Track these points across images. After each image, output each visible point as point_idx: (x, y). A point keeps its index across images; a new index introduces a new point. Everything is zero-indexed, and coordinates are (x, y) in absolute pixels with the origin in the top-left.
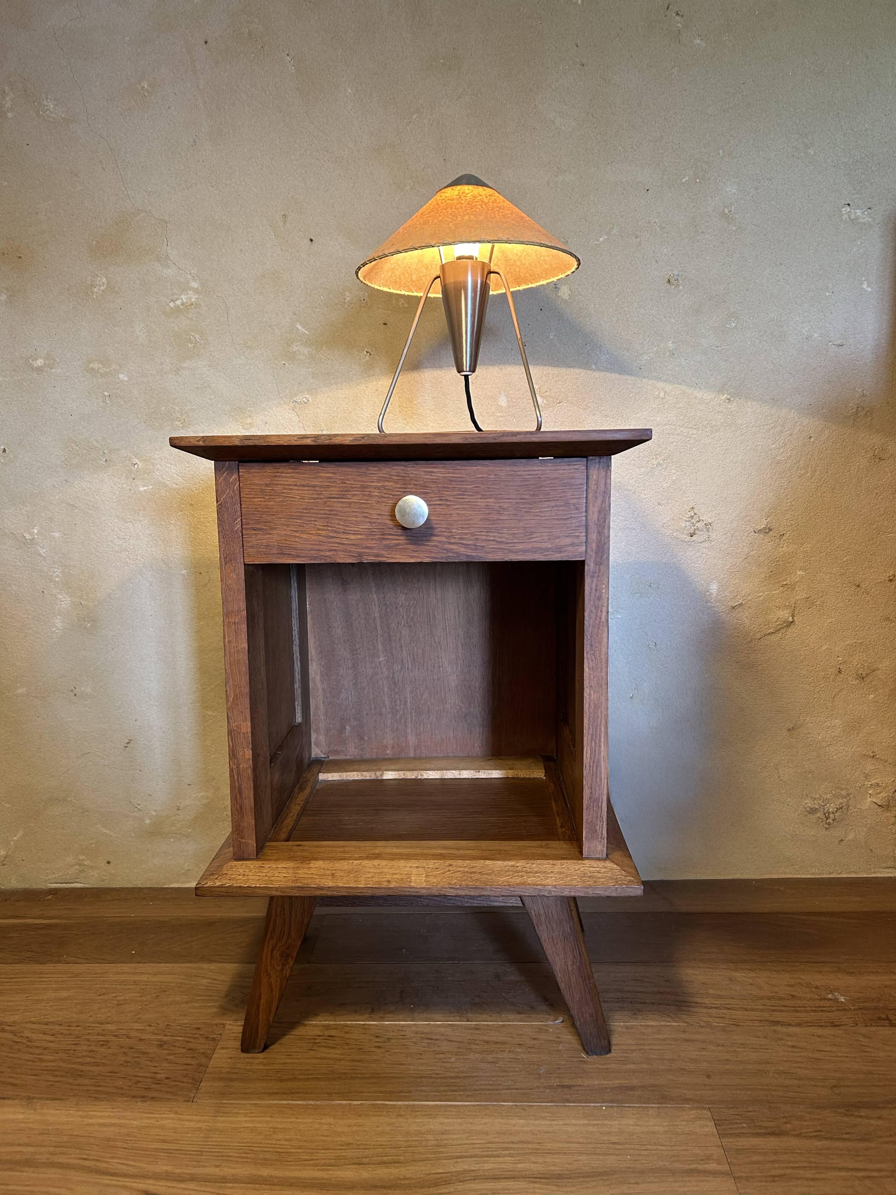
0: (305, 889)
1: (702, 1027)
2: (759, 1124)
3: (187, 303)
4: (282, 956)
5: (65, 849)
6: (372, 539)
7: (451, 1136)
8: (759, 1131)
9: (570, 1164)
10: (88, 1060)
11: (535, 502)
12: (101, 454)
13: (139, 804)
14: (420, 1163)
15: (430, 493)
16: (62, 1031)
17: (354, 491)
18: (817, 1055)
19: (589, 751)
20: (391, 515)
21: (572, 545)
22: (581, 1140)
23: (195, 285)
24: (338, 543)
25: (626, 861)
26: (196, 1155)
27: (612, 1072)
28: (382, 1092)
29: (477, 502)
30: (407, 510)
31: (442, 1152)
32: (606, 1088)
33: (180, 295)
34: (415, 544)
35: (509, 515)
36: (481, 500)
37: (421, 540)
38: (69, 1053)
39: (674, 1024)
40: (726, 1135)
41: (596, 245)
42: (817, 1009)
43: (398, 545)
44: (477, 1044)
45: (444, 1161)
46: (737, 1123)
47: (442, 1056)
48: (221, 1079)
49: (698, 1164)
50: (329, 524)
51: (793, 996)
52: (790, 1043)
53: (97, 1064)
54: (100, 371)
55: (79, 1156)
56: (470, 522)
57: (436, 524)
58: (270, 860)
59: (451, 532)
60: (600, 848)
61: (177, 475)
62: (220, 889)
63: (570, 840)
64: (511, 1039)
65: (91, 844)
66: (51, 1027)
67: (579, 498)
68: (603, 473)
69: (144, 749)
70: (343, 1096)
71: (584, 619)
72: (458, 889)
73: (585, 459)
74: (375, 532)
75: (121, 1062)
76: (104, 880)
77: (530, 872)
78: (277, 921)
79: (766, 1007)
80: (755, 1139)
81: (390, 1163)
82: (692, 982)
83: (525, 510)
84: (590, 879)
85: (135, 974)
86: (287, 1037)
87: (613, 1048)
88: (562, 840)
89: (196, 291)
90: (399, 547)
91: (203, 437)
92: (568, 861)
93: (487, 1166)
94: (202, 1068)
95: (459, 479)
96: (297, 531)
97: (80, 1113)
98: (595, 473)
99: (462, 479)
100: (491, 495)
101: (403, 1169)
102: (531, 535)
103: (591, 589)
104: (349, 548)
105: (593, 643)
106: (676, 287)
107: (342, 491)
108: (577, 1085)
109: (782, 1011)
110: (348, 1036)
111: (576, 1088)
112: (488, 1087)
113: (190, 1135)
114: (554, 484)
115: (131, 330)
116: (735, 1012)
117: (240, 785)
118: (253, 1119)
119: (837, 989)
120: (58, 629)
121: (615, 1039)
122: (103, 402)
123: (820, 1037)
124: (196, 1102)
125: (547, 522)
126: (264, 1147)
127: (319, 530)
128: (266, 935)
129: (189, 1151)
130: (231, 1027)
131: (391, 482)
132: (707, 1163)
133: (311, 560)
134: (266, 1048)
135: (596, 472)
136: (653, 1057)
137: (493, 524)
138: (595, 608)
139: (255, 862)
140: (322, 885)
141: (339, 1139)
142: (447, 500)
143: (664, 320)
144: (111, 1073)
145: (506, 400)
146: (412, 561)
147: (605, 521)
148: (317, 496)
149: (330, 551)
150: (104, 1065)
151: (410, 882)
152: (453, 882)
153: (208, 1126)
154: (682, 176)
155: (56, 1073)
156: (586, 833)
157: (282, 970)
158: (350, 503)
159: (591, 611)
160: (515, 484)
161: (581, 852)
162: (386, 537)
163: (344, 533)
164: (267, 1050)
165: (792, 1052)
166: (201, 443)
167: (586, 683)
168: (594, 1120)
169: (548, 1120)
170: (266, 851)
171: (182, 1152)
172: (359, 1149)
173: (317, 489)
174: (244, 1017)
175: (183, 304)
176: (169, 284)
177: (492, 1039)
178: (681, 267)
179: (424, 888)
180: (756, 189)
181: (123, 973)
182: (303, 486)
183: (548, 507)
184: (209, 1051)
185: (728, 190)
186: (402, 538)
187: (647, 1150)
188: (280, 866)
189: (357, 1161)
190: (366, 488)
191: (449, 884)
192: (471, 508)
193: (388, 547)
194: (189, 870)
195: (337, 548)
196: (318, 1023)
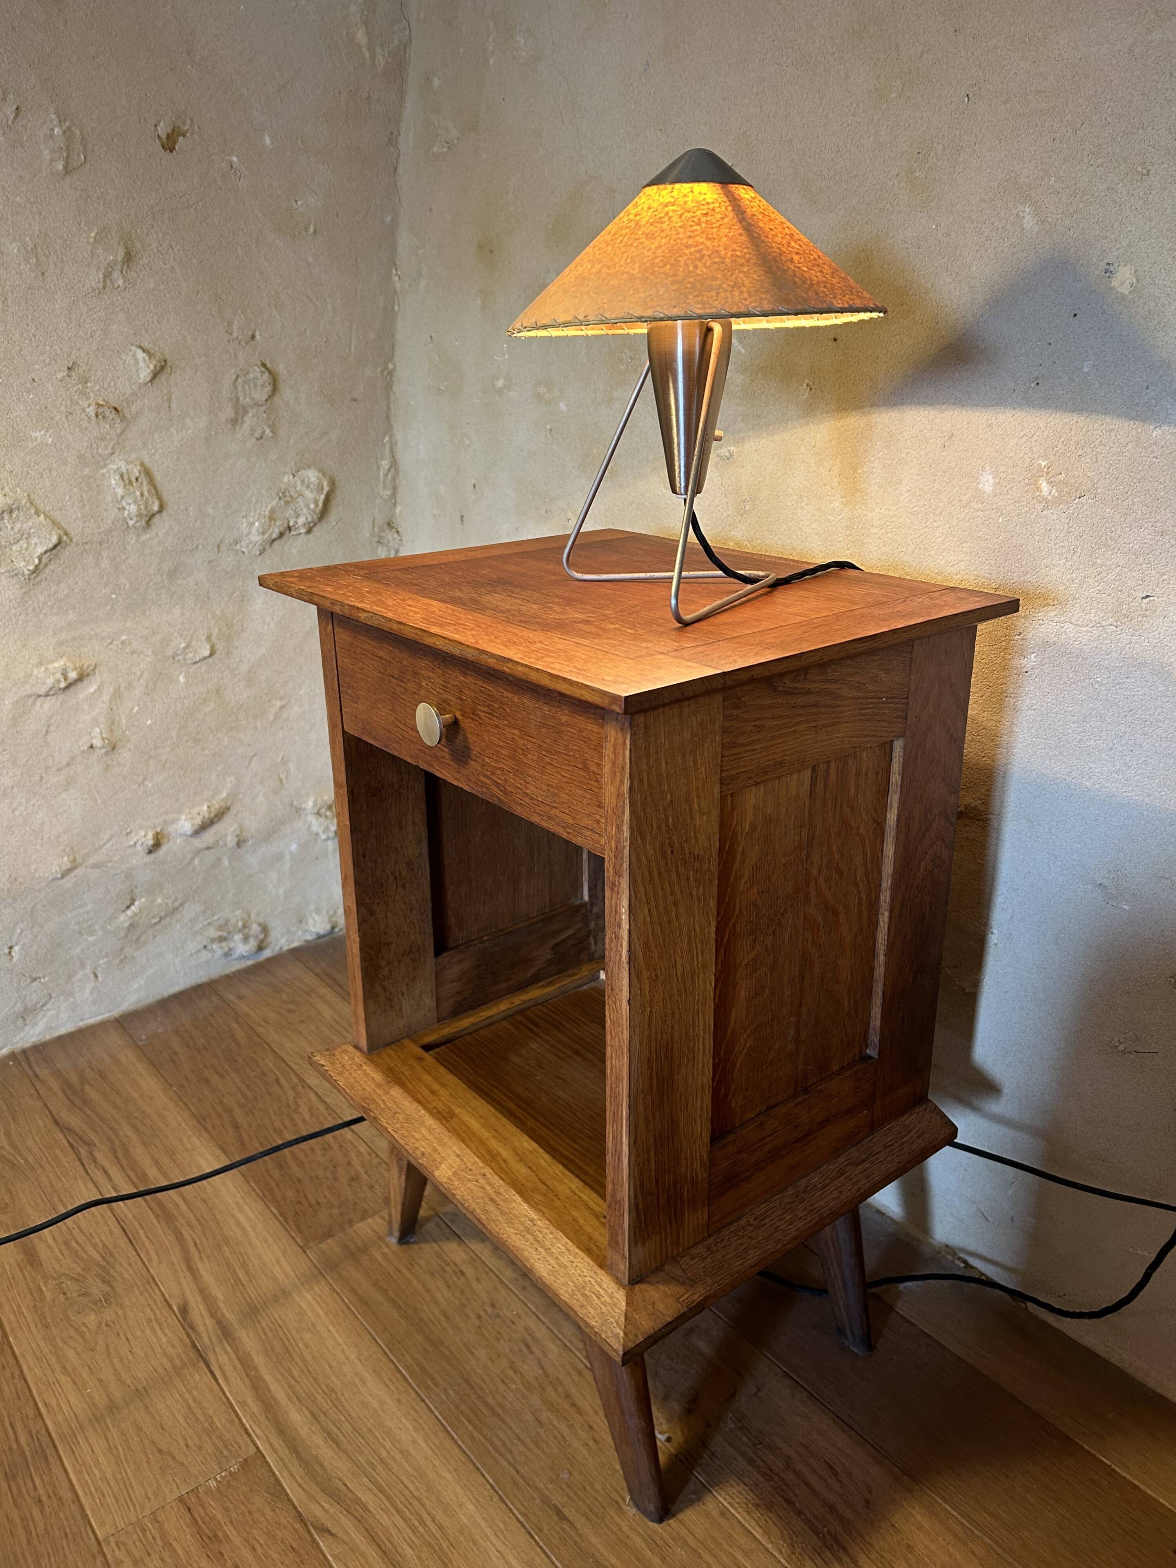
7: (404, 1462)
10: (302, 1156)
14: (348, 1462)
17: (408, 675)
21: (593, 830)
27: (626, 1545)
29: (504, 729)
30: (424, 721)
31: (375, 1470)
35: (533, 760)
36: (508, 729)
37: (461, 760)
39: (781, 1559)
43: (443, 757)
47: (512, 1374)
50: (394, 709)
53: (300, 1165)
55: (197, 1239)
56: (499, 754)
57: (471, 744)
60: (622, 1267)
68: (620, 737)
77: (538, 1242)
81: (332, 1438)
82: (899, 1532)
87: (673, 1521)
94: (347, 1226)
96: (373, 708)
100: (516, 724)
101: (331, 1454)
103: (611, 907)
104: (409, 744)
105: (614, 987)
107: (400, 672)
108: (571, 1524)
111: (567, 1526)
113: (265, 1279)
118: (314, 1303)
124: (306, 1253)
126: (287, 1336)
127: (387, 713)
131: (434, 674)
135: (613, 733)
137: (519, 766)
138: (616, 937)
141: (334, 1379)
142: (479, 716)
145: (991, 481)
146: (455, 783)
147: (624, 813)
148: (383, 671)
150: (304, 1169)
152: (467, 1198)
153: (284, 1282)
156: (609, 1238)
158: (406, 689)
160: (536, 718)
163: (404, 724)
167: (608, 1038)
169: (493, 1530)
172: (333, 1402)
173: (383, 662)
179: (442, 1185)
182: (374, 655)
186: (446, 750)
189: (317, 1412)
190: (417, 674)
191: (462, 1197)
192: (500, 735)
193: (437, 757)
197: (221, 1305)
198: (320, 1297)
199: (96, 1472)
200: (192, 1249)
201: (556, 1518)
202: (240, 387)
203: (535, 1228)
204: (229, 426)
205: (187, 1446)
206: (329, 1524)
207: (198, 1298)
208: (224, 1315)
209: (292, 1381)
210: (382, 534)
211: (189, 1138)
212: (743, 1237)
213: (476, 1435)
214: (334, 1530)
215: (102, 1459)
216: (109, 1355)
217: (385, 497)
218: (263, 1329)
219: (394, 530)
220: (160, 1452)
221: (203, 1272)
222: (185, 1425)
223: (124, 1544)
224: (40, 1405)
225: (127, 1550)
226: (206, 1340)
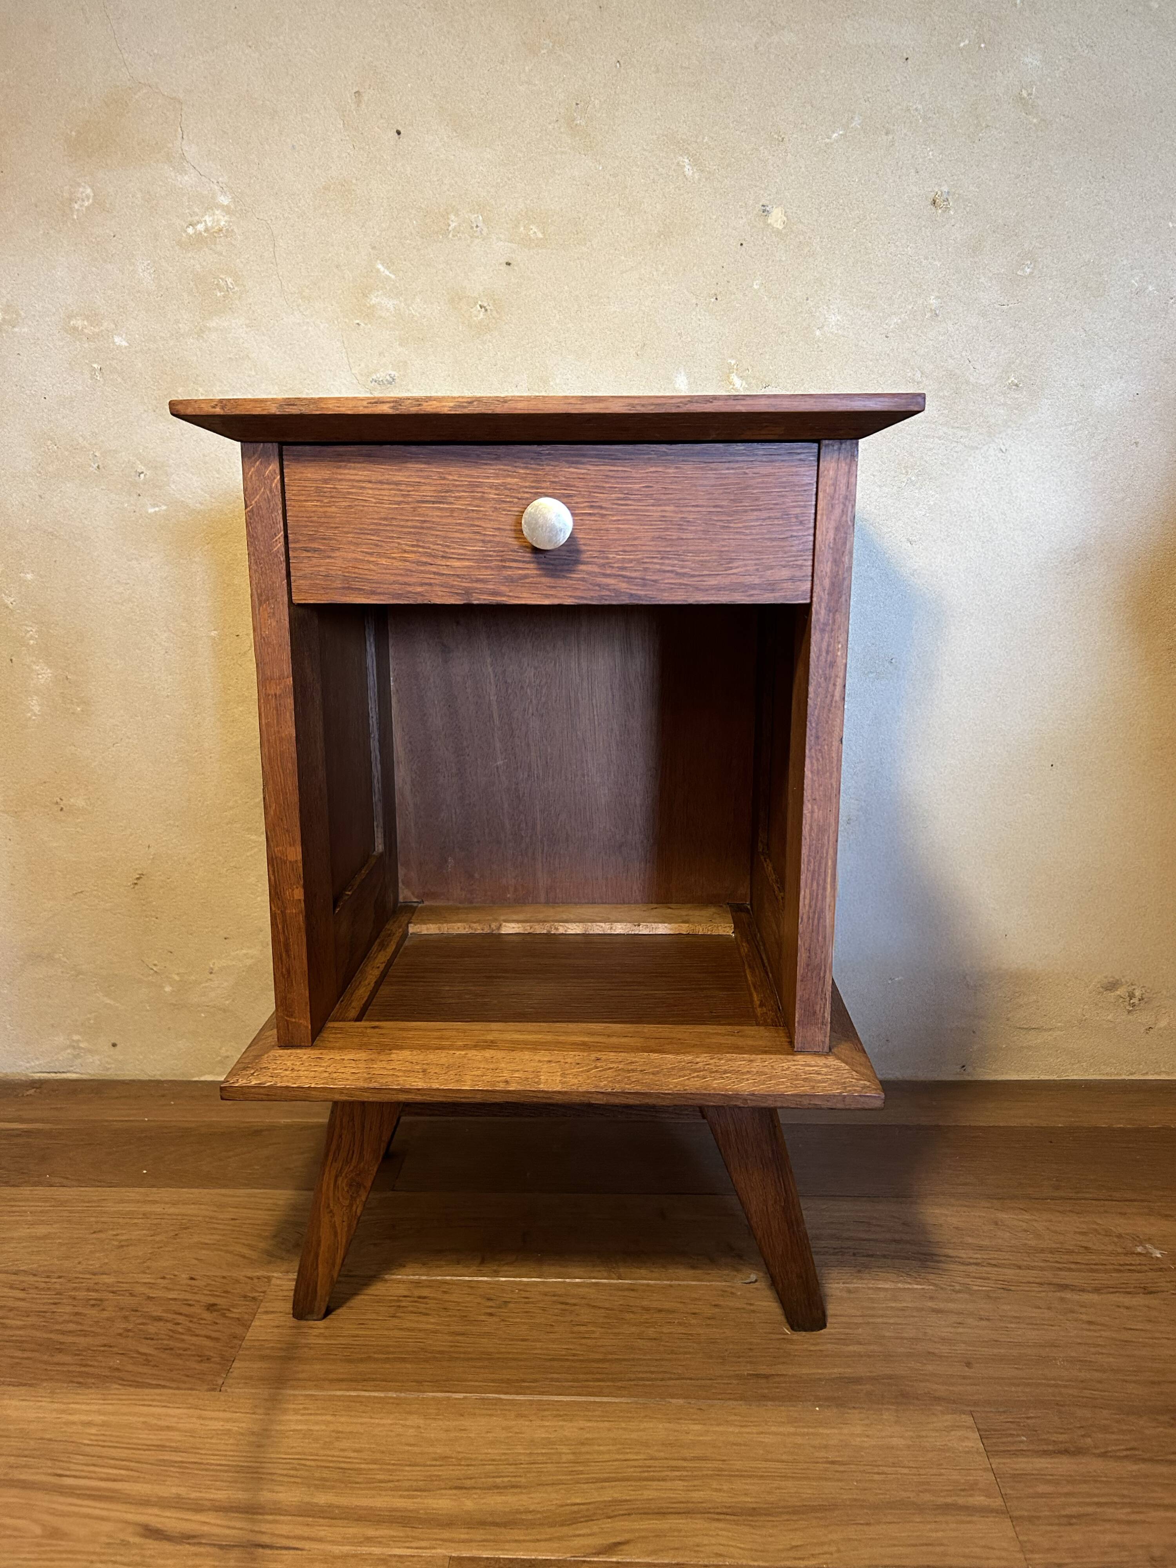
0: (383, 1091)
1: (959, 1292)
2: (1045, 1437)
3: (213, 227)
4: (351, 1186)
5: (53, 1026)
6: (486, 567)
7: (596, 1448)
8: (1045, 1448)
9: (769, 1493)
10: (72, 1327)
11: (736, 512)
12: (91, 457)
13: (155, 965)
14: (549, 1489)
15: (574, 495)
16: (37, 1284)
17: (458, 491)
18: (1126, 1335)
19: (808, 896)
20: (515, 530)
21: (792, 579)
22: (784, 1457)
23: (224, 200)
24: (434, 573)
25: (858, 1057)
26: (221, 1471)
27: (827, 1356)
28: (493, 1381)
29: (648, 511)
30: (541, 521)
31: (582, 1472)
32: (820, 1380)
33: (203, 216)
34: (552, 576)
35: (696, 532)
36: (654, 508)
37: (561, 571)
38: (44, 1317)
39: (916, 1286)
40: (997, 1453)
41: (826, 144)
42: (1121, 1268)
43: (526, 576)
44: (632, 1312)
45: (585, 1486)
46: (1012, 1435)
47: (583, 1328)
48: (263, 1358)
49: (958, 1496)
50: (421, 544)
51: (1086, 1248)
52: (1084, 1317)
53: (84, 1334)
54: (86, 331)
55: (50, 1471)
56: (636, 543)
57: (584, 545)
58: (333, 1048)
59: (607, 558)
60: (820, 1037)
61: (202, 489)
62: (257, 1090)
63: (775, 1024)
64: (682, 1305)
65: (89, 1019)
66: (21, 1278)
67: (805, 506)
68: (844, 466)
69: (161, 887)
70: (439, 1384)
71: (807, 697)
72: (609, 1094)
73: (816, 445)
74: (490, 556)
75: (121, 1331)
76: (108, 1069)
77: (716, 1071)
78: (343, 1136)
79: (1048, 1264)
80: (1043, 1460)
81: (505, 1487)
82: (941, 1225)
83: (721, 524)
84: (806, 1084)
85: (145, 1202)
86: (359, 1297)
87: (830, 1320)
88: (762, 1025)
89: (227, 210)
90: (527, 581)
91: (221, 401)
92: (772, 1056)
93: (648, 1494)
94: (236, 1341)
95: (623, 475)
96: (371, 554)
97: (56, 1406)
98: (831, 464)
99: (626, 475)
100: (669, 499)
101: (524, 1497)
102: (729, 563)
103: (820, 650)
104: (451, 581)
105: (820, 734)
106: (944, 211)
107: (440, 492)
108: (778, 1375)
109: (1070, 1270)
110: (446, 1297)
111: (777, 1379)
112: (649, 1375)
113: (213, 1441)
114: (767, 483)
115: (131, 268)
116: (1005, 1270)
117: (287, 939)
118: (307, 1417)
119: (1149, 1240)
120: (35, 715)
121: (831, 1309)
122: (92, 378)
123: (1127, 1308)
124: (226, 1391)
125: (755, 543)
126: (322, 1460)
127: (405, 552)
128: (327, 1156)
129: (212, 1464)
130: (278, 1282)
131: (514, 477)
132: (971, 1496)
133: (393, 599)
134: (328, 1312)
135: (833, 465)
136: (887, 1334)
137: (671, 546)
138: (825, 679)
139: (308, 1051)
140: (408, 1086)
141: (431, 1450)
142: (601, 507)
143: (924, 262)
144: (105, 1346)
145: (686, 381)
146: (547, 602)
147: (845, 543)
148: (401, 499)
149: (422, 584)
150: (96, 1334)
151: (538, 1083)
152: (602, 1084)
153: (242, 1428)
154: (959, 38)
155: (25, 1345)
156: (800, 1016)
157: (351, 1205)
158: (452, 510)
159: (819, 685)
160: (706, 482)
161: (791, 1043)
162: (507, 564)
163: (443, 557)
164: (329, 1317)
165: (1090, 1330)
166: (218, 411)
167: (807, 794)
168: (804, 1427)
169: (736, 1426)
170: (325, 1034)
171: (203, 1467)
172: (460, 1465)
173: (403, 487)
174: (297, 1269)
175: (206, 230)
176: (185, 199)
177: (655, 1305)
178: (954, 180)
179: (559, 1092)
180: (1070, 61)
181: (128, 1202)
182: (381, 482)
183: (757, 520)
184: (246, 1316)
185: (1027, 60)
186: (532, 566)
187: (882, 1473)
188: (346, 1057)
189: (458, 1483)
190: (477, 486)
191: (596, 1086)
192: (638, 520)
193: (511, 580)
194: (228, 1057)
195: (432, 581)
196: (405, 1277)
201: (762, 1381)
206: (607, 1541)
207: (153, 1511)
209: (392, 1485)
214: (618, 1540)
218: (286, 1475)
226: (230, 1532)
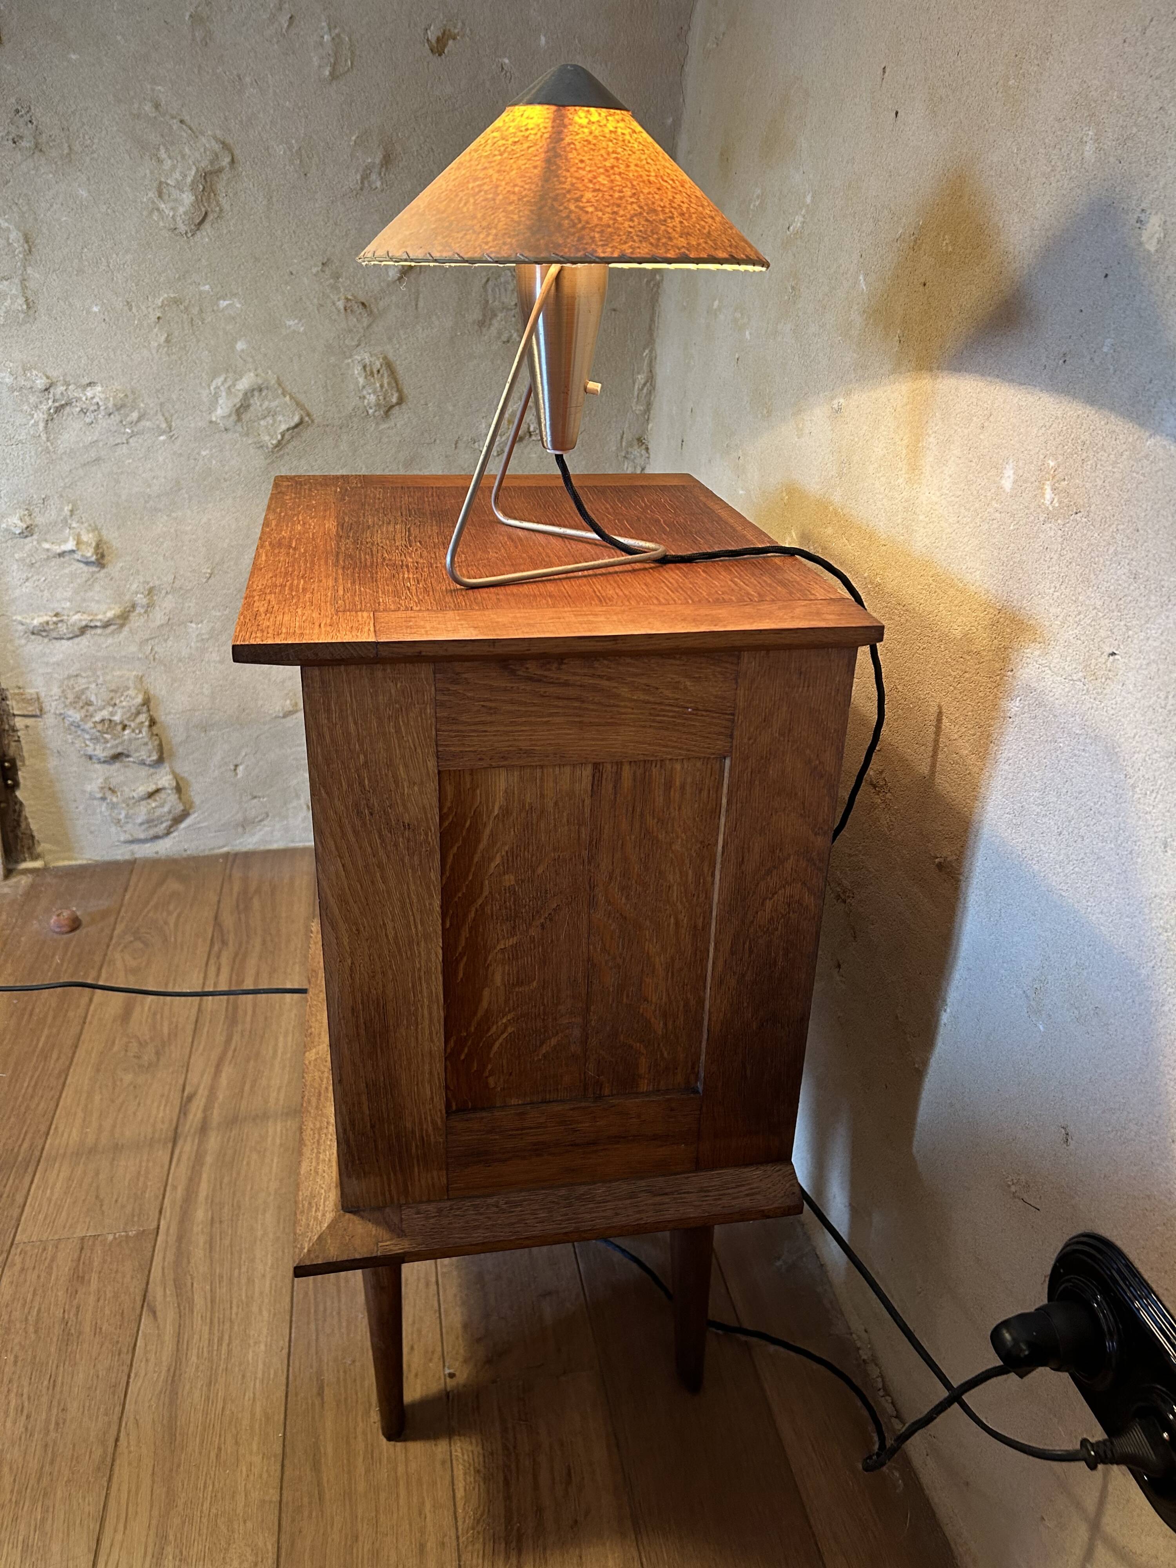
27: (349, 1442)
32: (317, 1437)
55: (239, 1044)
126: (241, 1150)
171: (239, 1100)
187: (205, 1487)
197: (216, 1105)
198: (287, 1130)
199: (49, 1191)
200: (230, 1053)
201: (315, 1390)
202: (490, 291)
203: (325, 1131)
204: (476, 327)
205: (116, 1201)
206: (159, 1308)
207: (206, 1093)
208: (212, 1114)
209: (218, 1187)
210: (630, 449)
211: (294, 964)
212: (481, 1214)
213: (311, 1293)
214: (159, 1314)
215: (58, 1185)
216: (119, 1110)
217: (637, 412)
218: (229, 1137)
219: (644, 447)
220: (97, 1197)
221: (224, 1075)
222: (127, 1184)
223: (26, 1253)
224: (53, 1127)
225: (23, 1259)
226: (187, 1127)
